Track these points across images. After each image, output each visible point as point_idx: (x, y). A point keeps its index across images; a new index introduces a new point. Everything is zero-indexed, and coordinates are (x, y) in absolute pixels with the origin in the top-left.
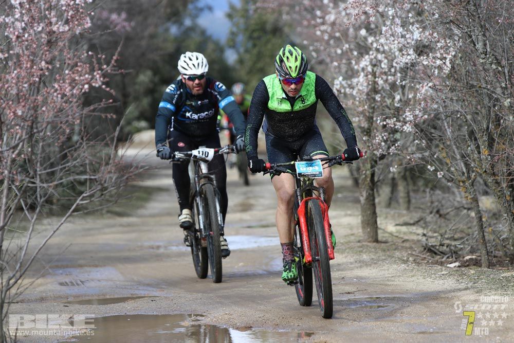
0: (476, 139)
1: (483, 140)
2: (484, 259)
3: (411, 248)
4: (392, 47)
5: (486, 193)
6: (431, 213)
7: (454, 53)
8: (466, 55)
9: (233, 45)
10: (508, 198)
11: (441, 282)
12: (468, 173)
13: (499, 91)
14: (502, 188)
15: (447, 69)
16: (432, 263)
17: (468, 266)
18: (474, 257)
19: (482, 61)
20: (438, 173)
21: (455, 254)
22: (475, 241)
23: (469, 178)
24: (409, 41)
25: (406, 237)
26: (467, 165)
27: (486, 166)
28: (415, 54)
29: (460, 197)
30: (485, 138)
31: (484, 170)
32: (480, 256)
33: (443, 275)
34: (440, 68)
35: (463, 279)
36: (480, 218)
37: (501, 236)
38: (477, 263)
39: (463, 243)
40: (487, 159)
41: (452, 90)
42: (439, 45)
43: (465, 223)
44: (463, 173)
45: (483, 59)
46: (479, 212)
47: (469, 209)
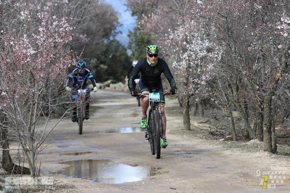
0: (231, 88)
1: (234, 88)
2: (234, 137)
3: (204, 133)
4: (197, 49)
5: (235, 110)
6: (212, 118)
7: (222, 52)
8: (227, 53)
9: (130, 48)
10: (244, 112)
11: (217, 147)
12: (228, 102)
13: (241, 68)
14: (242, 108)
15: (219, 59)
16: (213, 139)
17: (227, 140)
18: (230, 136)
19: (234, 55)
20: (216, 102)
21: (222, 135)
22: (230, 130)
23: (228, 104)
24: (204, 46)
25: (202, 128)
26: (227, 98)
27: (235, 99)
28: (206, 52)
29: (224, 111)
30: (235, 87)
32: (232, 136)
33: (217, 144)
34: (217, 58)
35: (225, 145)
36: (233, 120)
37: (241, 128)
38: (231, 139)
39: (226, 131)
40: (236, 96)
41: (222, 67)
42: (216, 48)
43: (226, 122)
44: (226, 102)
45: (235, 55)
46: (232, 118)
47: (228, 117)
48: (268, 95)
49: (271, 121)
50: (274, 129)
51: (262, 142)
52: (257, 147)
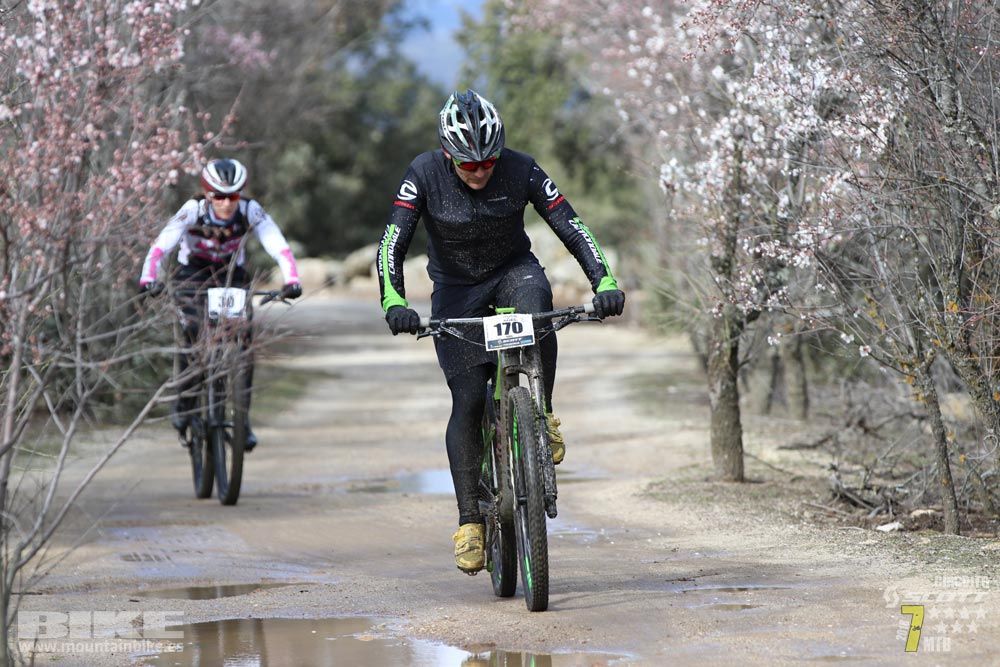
0: (935, 283)
1: (948, 283)
2: (949, 516)
3: (808, 493)
4: (773, 101)
5: (956, 388)
6: (848, 425)
7: (893, 115)
8: (916, 119)
11: (865, 559)
12: (920, 348)
13: (980, 188)
14: (985, 377)
15: (880, 146)
16: (849, 523)
17: (918, 528)
18: (930, 512)
19: (947, 130)
20: (861, 348)
21: (894, 506)
22: (931, 480)
23: (921, 357)
24: (806, 90)
25: (799, 473)
26: (918, 334)
27: (954, 334)
28: (818, 117)
29: (904, 394)
30: (953, 281)
31: (950, 343)
32: (941, 510)
33: (869, 545)
34: (866, 143)
35: (906, 554)
36: (943, 437)
37: (982, 471)
38: (935, 524)
39: (909, 485)
40: (955, 321)
41: (890, 186)
42: (865, 98)
43: (912, 445)
44: (910, 349)
45: (950, 126)
46: (940, 424)
47: (922, 418)
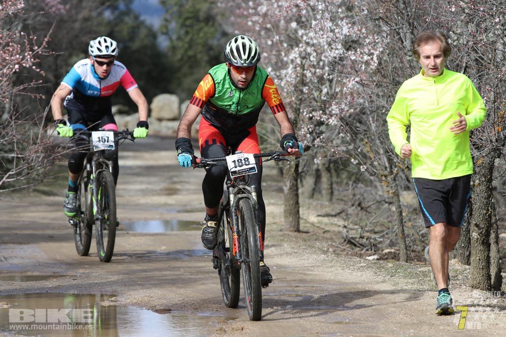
2: (402, 253)
3: (332, 239)
4: (321, 41)
5: (407, 188)
6: (353, 205)
7: (381, 49)
8: (393, 51)
9: (166, 31)
11: (359, 274)
12: (391, 168)
15: (374, 65)
16: (352, 255)
17: (387, 259)
18: (393, 251)
19: (408, 58)
20: (361, 167)
21: (374, 247)
22: (394, 235)
23: (391, 172)
24: (338, 35)
25: (327, 229)
26: (390, 160)
28: (344, 49)
29: (382, 190)
31: (406, 166)
32: (399, 250)
33: (362, 266)
34: (367, 63)
35: (381, 271)
36: (401, 213)
37: (420, 231)
38: (395, 257)
39: (383, 237)
41: (379, 85)
42: (367, 41)
43: (385, 217)
44: (386, 168)
45: (410, 56)
46: (400, 207)
47: (390, 203)
48: (484, 154)
49: (490, 216)
50: (497, 237)
51: (467, 267)
52: (456, 278)
